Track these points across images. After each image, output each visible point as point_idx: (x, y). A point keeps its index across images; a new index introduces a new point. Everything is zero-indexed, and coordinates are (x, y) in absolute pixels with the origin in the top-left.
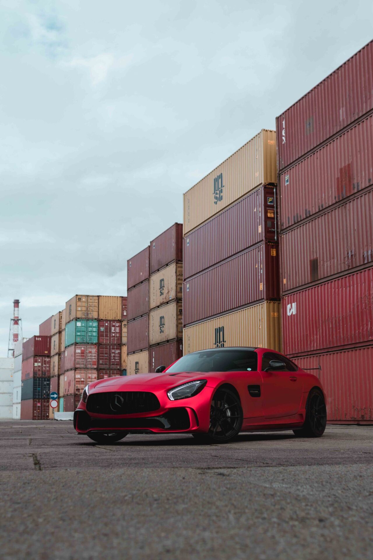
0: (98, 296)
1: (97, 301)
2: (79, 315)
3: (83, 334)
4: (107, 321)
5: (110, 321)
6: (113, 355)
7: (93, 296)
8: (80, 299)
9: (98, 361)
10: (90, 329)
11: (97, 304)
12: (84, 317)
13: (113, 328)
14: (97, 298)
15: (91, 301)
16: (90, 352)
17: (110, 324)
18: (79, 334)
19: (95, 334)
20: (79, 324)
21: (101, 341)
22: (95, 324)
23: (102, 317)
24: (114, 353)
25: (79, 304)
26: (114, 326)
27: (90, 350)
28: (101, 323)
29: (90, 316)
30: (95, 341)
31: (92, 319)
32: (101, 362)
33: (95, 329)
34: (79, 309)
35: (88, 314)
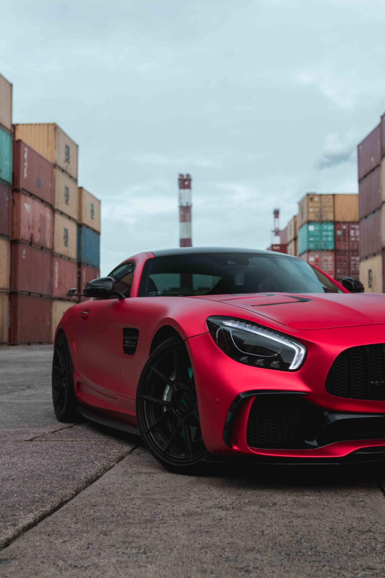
0: (334, 195)
1: (332, 200)
2: (311, 217)
3: (317, 239)
4: (344, 223)
5: (349, 223)
6: (352, 263)
7: (327, 195)
8: (311, 199)
9: (335, 271)
10: (325, 233)
11: (332, 204)
12: (316, 219)
13: (352, 232)
14: (332, 197)
15: (325, 200)
16: (326, 260)
17: (348, 227)
18: (311, 239)
19: (331, 239)
20: (311, 228)
21: (338, 246)
22: (331, 227)
23: (338, 219)
24: (354, 260)
25: (311, 204)
26: (353, 229)
27: (325, 257)
28: (338, 226)
29: (324, 218)
30: (331, 247)
31: (327, 222)
32: (338, 271)
33: (330, 234)
34: (311, 210)
35: (321, 216)
